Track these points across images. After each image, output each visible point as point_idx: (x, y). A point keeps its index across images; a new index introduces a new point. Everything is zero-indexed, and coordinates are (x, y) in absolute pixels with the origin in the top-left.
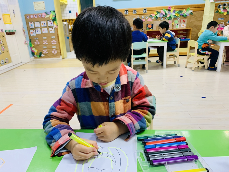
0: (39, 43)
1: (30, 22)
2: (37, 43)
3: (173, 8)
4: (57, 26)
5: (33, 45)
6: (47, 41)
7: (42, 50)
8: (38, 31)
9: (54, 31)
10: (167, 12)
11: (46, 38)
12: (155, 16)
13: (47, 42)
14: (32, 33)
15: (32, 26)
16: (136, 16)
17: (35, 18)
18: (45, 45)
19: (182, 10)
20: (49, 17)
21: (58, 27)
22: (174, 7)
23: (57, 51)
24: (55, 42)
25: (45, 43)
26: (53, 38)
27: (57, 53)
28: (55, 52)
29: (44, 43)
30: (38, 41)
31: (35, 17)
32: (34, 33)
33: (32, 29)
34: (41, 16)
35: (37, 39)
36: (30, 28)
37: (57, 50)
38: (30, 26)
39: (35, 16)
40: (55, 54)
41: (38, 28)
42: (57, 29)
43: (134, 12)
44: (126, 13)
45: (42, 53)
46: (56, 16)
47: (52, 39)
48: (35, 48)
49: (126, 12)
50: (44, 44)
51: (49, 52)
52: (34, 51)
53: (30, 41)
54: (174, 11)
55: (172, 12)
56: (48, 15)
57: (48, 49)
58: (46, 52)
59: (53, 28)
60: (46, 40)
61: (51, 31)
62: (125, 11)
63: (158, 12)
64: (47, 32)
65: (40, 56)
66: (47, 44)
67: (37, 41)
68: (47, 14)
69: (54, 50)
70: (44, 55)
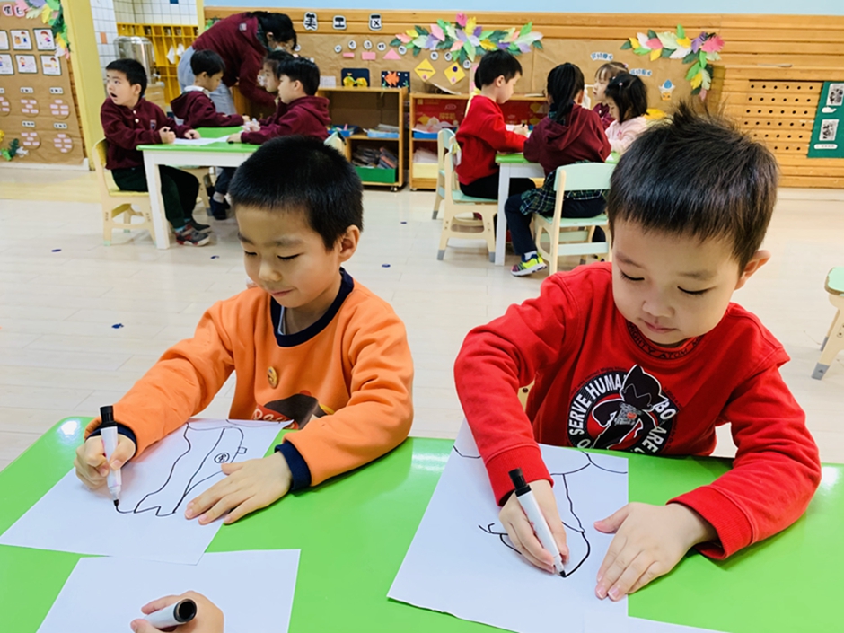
0: (6, 107)
2: (1, 106)
3: (475, 18)
4: (69, 51)
6: (34, 102)
7: (20, 134)
8: (4, 65)
9: (59, 69)
10: (451, 33)
11: (30, 90)
12: (411, 42)
13: (35, 107)
16: (343, 38)
18: (30, 116)
19: (506, 30)
20: (40, 16)
21: (71, 54)
22: (478, 16)
23: (72, 141)
24: (62, 107)
25: (30, 109)
26: (54, 92)
27: (73, 147)
28: (63, 143)
29: (25, 108)
30: (5, 101)
34: (11, 9)
35: (1, 92)
37: (70, 136)
40: (64, 151)
41: (1, 51)
42: (69, 62)
43: (337, 23)
44: (309, 25)
45: (20, 142)
46: (61, 17)
47: (51, 98)
49: (311, 21)
50: (25, 111)
51: (43, 144)
54: (477, 32)
55: (470, 34)
56: (36, 8)
57: (41, 132)
58: (32, 142)
59: (56, 58)
60: (34, 99)
62: (307, 19)
63: (421, 31)
64: (35, 71)
65: (13, 154)
66: (36, 111)
68: (30, 5)
69: (60, 136)
70: (25, 152)
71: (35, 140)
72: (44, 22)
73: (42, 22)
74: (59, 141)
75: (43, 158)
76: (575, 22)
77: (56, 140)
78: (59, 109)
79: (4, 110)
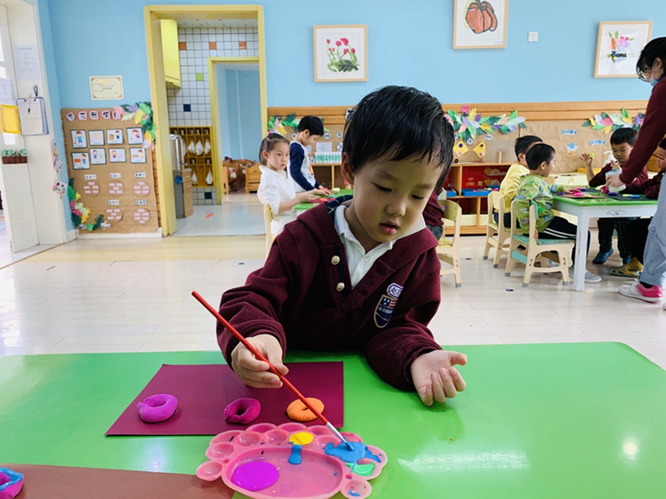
0: (96, 189)
1: (75, 132)
2: (91, 189)
3: (475, 109)
5: (78, 196)
6: (121, 185)
7: (105, 211)
8: (98, 157)
9: (144, 158)
10: (458, 120)
11: (119, 175)
13: (120, 189)
14: (78, 161)
15: (80, 141)
17: (91, 120)
18: (114, 196)
19: (499, 116)
20: (133, 118)
21: (156, 145)
22: (478, 106)
23: (150, 214)
24: (144, 188)
25: (116, 191)
26: (139, 176)
27: (150, 219)
28: (142, 216)
29: (112, 190)
30: (95, 185)
31: (91, 117)
32: (84, 160)
33: (79, 150)
34: (109, 114)
35: (93, 178)
36: (74, 146)
37: (147, 210)
38: (75, 140)
39: (90, 114)
40: (142, 222)
41: (97, 147)
42: (153, 153)
45: (105, 217)
46: (152, 118)
47: (136, 181)
48: (84, 204)
50: (111, 192)
51: (124, 218)
52: (81, 211)
53: (71, 183)
54: (477, 119)
55: (472, 119)
56: (131, 112)
57: (124, 209)
58: (115, 217)
59: (143, 150)
60: (120, 182)
61: (134, 156)
64: (124, 160)
66: (121, 192)
67: (90, 183)
68: (127, 110)
69: (139, 210)
70: (108, 225)
71: (118, 215)
72: (137, 123)
73: (134, 123)
74: (139, 214)
75: (123, 230)
76: (549, 109)
77: (136, 214)
78: (141, 189)
79: (94, 192)
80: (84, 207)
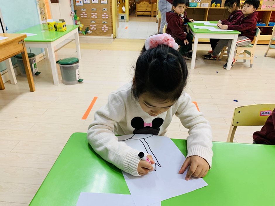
0: (86, 16)
5: (78, 18)
6: (96, 14)
7: (90, 26)
8: (86, 0)
11: (95, 9)
13: (96, 16)
14: (78, 2)
18: (94, 19)
23: (108, 28)
24: (106, 16)
25: (94, 16)
26: (104, 10)
27: (108, 30)
30: (85, 14)
32: (81, 2)
35: (84, 10)
37: (107, 26)
40: (105, 31)
45: (89, 28)
47: (103, 12)
48: (81, 22)
50: (92, 17)
51: (98, 29)
53: (75, 11)
57: (97, 25)
64: (98, 2)
65: (86, 33)
67: (83, 13)
69: (104, 26)
70: (91, 32)
71: (95, 28)
74: (104, 28)
75: (97, 34)
77: (102, 28)
79: (85, 17)
80: (81, 23)
